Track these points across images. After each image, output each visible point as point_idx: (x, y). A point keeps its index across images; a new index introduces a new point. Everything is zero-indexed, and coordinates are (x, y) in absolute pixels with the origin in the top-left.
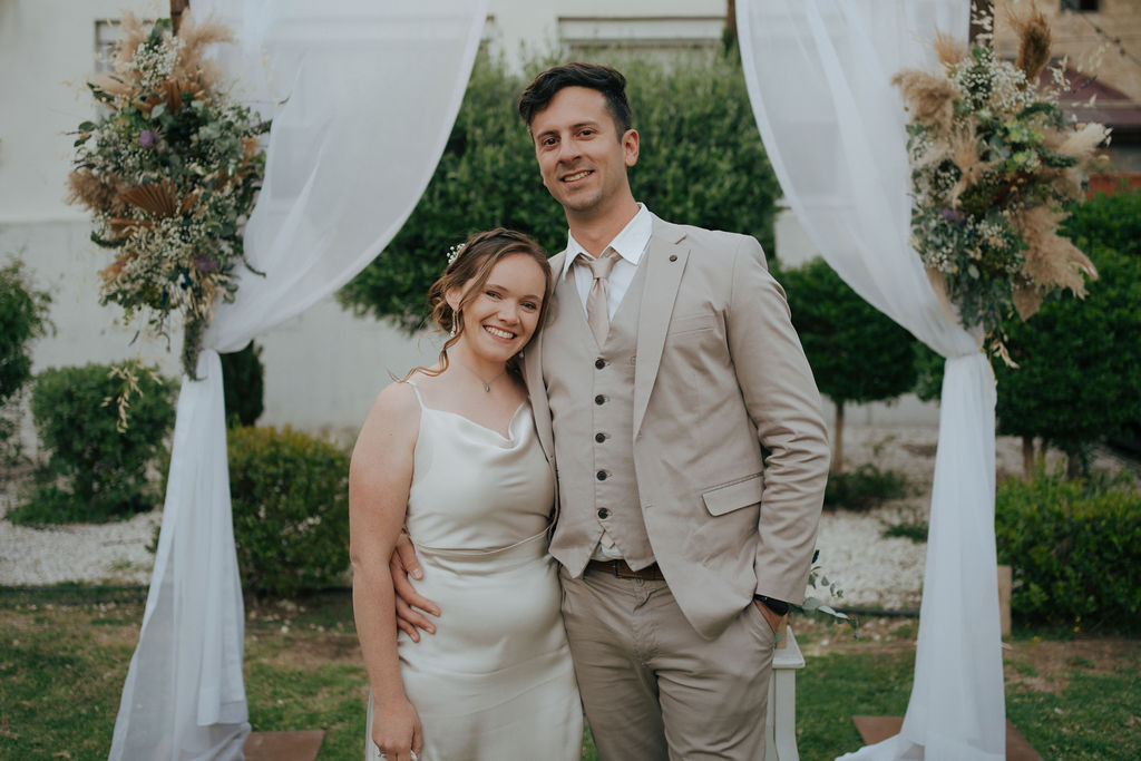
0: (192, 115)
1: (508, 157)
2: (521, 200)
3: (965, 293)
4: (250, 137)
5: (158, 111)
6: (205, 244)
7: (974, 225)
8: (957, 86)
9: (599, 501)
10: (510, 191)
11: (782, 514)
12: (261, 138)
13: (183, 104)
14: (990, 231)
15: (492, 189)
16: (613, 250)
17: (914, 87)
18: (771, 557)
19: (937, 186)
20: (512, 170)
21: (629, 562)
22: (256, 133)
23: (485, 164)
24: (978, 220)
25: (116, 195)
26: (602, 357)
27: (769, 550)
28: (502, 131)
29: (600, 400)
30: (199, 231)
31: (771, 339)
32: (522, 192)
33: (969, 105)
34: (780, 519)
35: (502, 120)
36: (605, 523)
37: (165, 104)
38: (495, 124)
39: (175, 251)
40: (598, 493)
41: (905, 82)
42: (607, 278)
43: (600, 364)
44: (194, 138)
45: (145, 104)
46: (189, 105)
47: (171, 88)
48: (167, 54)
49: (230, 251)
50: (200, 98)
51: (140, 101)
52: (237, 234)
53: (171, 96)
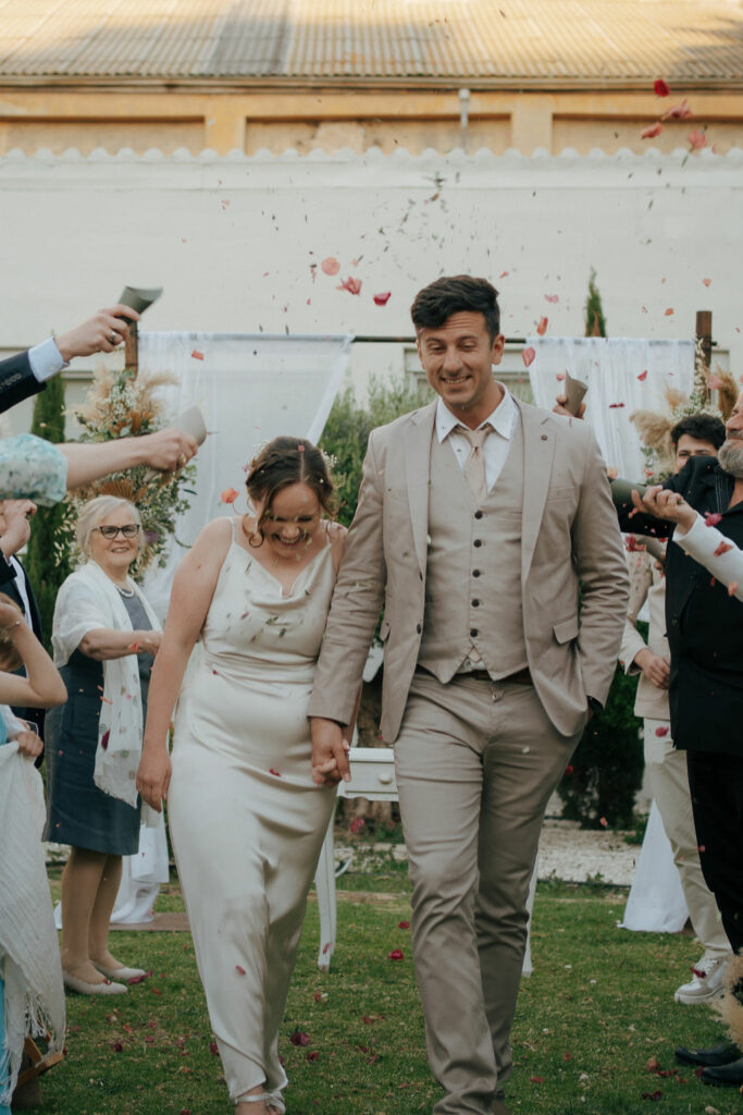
5: (125, 431)
6: (152, 522)
9: (471, 623)
11: (604, 637)
13: (143, 427)
16: (489, 425)
18: (596, 668)
21: (490, 673)
26: (481, 509)
27: (592, 663)
29: (478, 544)
30: (148, 514)
31: (601, 503)
34: (603, 640)
36: (475, 640)
37: (130, 427)
40: (471, 617)
41: (637, 420)
42: (482, 446)
43: (479, 515)
45: (116, 427)
46: (146, 428)
47: (134, 416)
48: (132, 394)
49: (166, 531)
50: (153, 423)
51: (111, 425)
52: (170, 519)
53: (134, 422)
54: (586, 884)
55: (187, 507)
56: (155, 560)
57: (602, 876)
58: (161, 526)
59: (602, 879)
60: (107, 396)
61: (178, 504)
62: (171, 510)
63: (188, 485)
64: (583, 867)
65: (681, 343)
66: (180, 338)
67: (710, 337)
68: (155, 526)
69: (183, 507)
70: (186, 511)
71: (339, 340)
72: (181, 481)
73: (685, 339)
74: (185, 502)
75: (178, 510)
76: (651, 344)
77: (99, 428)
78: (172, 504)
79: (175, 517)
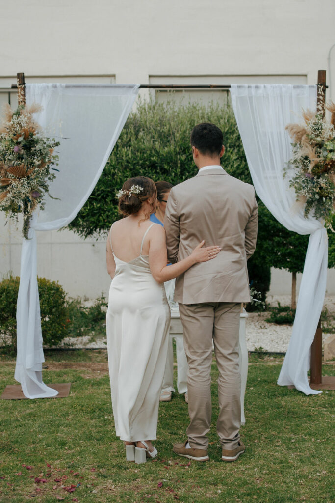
0: (33, 141)
1: (133, 153)
2: (140, 173)
3: (316, 205)
4: (51, 148)
5: (20, 139)
6: (37, 187)
7: (317, 179)
8: (309, 130)
10: (134, 168)
12: (56, 149)
13: (30, 137)
14: (322, 181)
15: (126, 167)
17: (293, 131)
19: (304, 166)
20: (135, 159)
22: (53, 147)
23: (122, 156)
24: (318, 178)
25: (3, 170)
28: (130, 140)
30: (34, 183)
32: (140, 169)
33: (313, 136)
35: (129, 136)
37: (23, 137)
38: (127, 137)
39: (26, 190)
41: (289, 129)
44: (33, 149)
45: (15, 137)
46: (32, 137)
47: (25, 131)
48: (23, 119)
49: (43, 190)
50: (35, 134)
51: (13, 135)
52: (45, 184)
53: (25, 133)
54: (255, 352)
55: (54, 177)
56: (38, 206)
57: (263, 348)
58: (41, 188)
59: (263, 350)
60: (10, 121)
61: (49, 176)
62: (46, 179)
63: (55, 167)
64: (250, 341)
65: (310, 87)
66: (47, 87)
67: (325, 84)
68: (38, 189)
69: (52, 177)
70: (54, 180)
71: (131, 87)
72: (51, 164)
73: (313, 85)
74: (53, 175)
75: (49, 179)
76: (294, 87)
77: (6, 137)
78: (46, 176)
79: (48, 183)
